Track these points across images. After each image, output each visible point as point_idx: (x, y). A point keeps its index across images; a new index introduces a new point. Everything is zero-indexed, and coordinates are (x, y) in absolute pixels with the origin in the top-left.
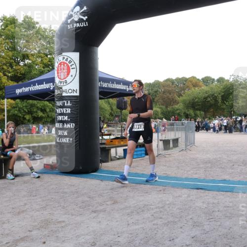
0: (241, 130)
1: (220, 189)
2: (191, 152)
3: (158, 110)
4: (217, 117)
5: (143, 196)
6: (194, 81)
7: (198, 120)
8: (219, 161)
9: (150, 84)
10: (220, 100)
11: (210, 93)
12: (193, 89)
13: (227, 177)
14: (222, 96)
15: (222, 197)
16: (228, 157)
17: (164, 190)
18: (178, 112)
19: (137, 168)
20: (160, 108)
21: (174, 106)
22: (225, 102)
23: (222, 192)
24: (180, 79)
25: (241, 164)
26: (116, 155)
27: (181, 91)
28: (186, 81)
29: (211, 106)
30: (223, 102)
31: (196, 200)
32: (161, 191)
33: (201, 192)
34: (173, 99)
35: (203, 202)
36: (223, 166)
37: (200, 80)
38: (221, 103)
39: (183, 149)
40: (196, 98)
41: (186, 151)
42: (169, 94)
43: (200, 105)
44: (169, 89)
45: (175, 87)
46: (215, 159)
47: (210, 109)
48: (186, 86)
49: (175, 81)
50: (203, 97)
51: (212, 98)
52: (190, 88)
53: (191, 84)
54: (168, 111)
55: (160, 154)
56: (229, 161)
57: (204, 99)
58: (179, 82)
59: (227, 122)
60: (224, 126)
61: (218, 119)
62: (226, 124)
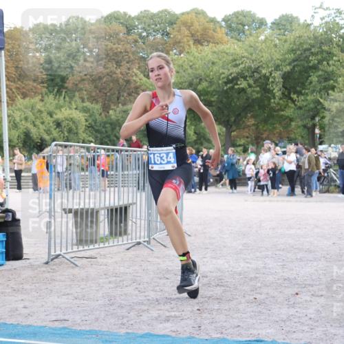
3: (79, 116)
4: (267, 144)
6: (197, 26)
7: (204, 152)
8: (251, 279)
12: (193, 49)
13: (268, 332)
14: (286, 77)
16: (283, 267)
20: (85, 110)
22: (295, 97)
24: (153, 16)
25: (324, 293)
28: (171, 23)
29: (249, 106)
30: (286, 96)
34: (128, 82)
36: (263, 297)
37: (218, 22)
38: (281, 99)
39: (138, 240)
40: (201, 80)
41: (148, 248)
42: (115, 66)
43: (214, 104)
44: (117, 49)
45: (136, 41)
46: (240, 274)
47: (246, 118)
48: (171, 41)
49: (137, 23)
50: (223, 78)
51: (251, 82)
52: (183, 47)
53: (187, 32)
54: (111, 119)
55: (57, 256)
56: (285, 279)
57: (226, 83)
58: (149, 26)
59: (298, 160)
60: (285, 173)
61: (269, 149)
62: (293, 167)
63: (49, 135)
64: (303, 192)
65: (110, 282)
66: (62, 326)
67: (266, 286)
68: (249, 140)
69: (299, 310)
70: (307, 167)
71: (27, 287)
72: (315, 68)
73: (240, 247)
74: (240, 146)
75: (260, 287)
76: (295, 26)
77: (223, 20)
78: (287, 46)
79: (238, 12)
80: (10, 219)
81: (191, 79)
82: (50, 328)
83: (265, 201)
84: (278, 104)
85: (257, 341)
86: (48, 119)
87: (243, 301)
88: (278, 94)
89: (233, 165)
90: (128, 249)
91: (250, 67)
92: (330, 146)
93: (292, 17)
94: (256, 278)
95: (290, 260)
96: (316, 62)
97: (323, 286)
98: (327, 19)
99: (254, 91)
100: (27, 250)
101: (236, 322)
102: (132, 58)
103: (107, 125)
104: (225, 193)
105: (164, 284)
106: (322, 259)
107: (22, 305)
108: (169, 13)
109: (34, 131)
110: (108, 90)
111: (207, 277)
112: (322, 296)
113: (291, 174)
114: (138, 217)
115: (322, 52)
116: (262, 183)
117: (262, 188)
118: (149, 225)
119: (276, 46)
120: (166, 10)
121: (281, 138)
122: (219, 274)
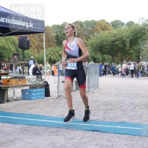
1: (116, 132)
2: (94, 95)
4: (125, 61)
5: (33, 137)
6: (103, 25)
7: (105, 64)
8: (120, 103)
9: (59, 25)
10: (128, 45)
11: (119, 36)
12: (102, 32)
13: (126, 120)
14: (131, 40)
15: (118, 139)
16: (130, 99)
17: (57, 132)
19: (34, 109)
22: (133, 47)
23: (119, 135)
24: (89, 22)
25: (143, 108)
26: (14, 96)
27: (90, 34)
28: (95, 24)
29: (119, 50)
30: (131, 47)
31: (89, 142)
32: (53, 132)
33: (96, 134)
35: (96, 145)
36: (124, 109)
37: (109, 24)
38: (129, 47)
40: (104, 41)
41: (88, 93)
43: (108, 49)
45: (84, 30)
46: (117, 102)
47: (118, 53)
48: (95, 30)
49: (84, 24)
51: (120, 42)
52: (98, 31)
53: (99, 27)
55: (60, 96)
56: (131, 103)
57: (112, 42)
58: (88, 25)
59: (134, 66)
60: (130, 70)
61: (125, 63)
62: (133, 69)
63: (57, 58)
64: (136, 76)
65: (77, 104)
66: (63, 117)
67: (125, 105)
68: (119, 60)
69: (136, 113)
70: (137, 68)
71: (52, 105)
72: (140, 38)
73: (117, 93)
74: (116, 62)
75: (123, 106)
76: (133, 25)
77: (111, 23)
78: (131, 31)
79: (115, 21)
80: (46, 84)
81: (101, 41)
82: (59, 117)
83: (124, 79)
84: (128, 49)
85: (123, 122)
86: (57, 54)
87: (118, 110)
88: (128, 46)
89: (113, 68)
91: (119, 38)
92: (144, 62)
93: (132, 22)
94: (122, 103)
95: (132, 97)
96: (140, 36)
97: (143, 106)
98: (143, 23)
99: (120, 45)
100: (51, 94)
101: (116, 116)
102: (82, 35)
104: (112, 76)
105: (93, 105)
107: (50, 111)
108: (94, 21)
109: (52, 58)
111: (106, 102)
113: (132, 71)
115: (142, 33)
116: (123, 74)
117: (123, 75)
118: (88, 86)
119: (127, 31)
120: (93, 20)
121: (129, 60)
122: (110, 102)
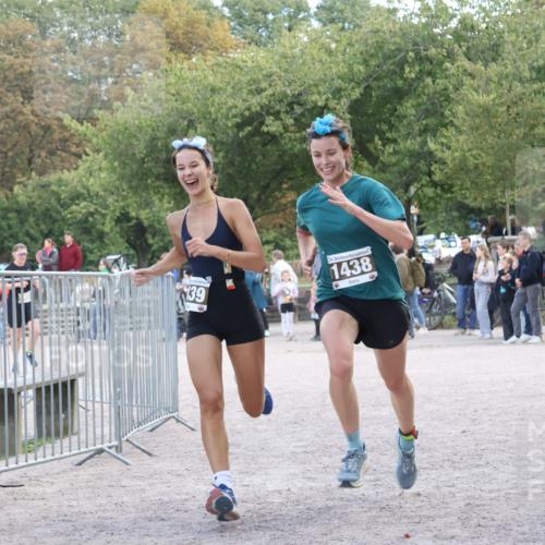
0: (466, 321)
8: (320, 512)
18: (81, 208)
21: (52, 177)
25: (457, 531)
34: (47, 129)
37: (216, 8)
39: (99, 446)
40: (190, 121)
41: (119, 459)
42: (21, 99)
44: (22, 66)
47: (280, 189)
49: (58, 15)
50: (235, 116)
51: (290, 121)
54: (17, 203)
56: (382, 509)
57: (240, 126)
77: (226, 4)
89: (255, 283)
90: (80, 464)
91: (284, 95)
92: (438, 237)
94: (329, 508)
95: (386, 469)
97: (454, 519)
103: (10, 215)
105: (158, 531)
106: (446, 464)
110: (9, 146)
112: (453, 537)
114: (98, 399)
